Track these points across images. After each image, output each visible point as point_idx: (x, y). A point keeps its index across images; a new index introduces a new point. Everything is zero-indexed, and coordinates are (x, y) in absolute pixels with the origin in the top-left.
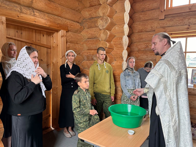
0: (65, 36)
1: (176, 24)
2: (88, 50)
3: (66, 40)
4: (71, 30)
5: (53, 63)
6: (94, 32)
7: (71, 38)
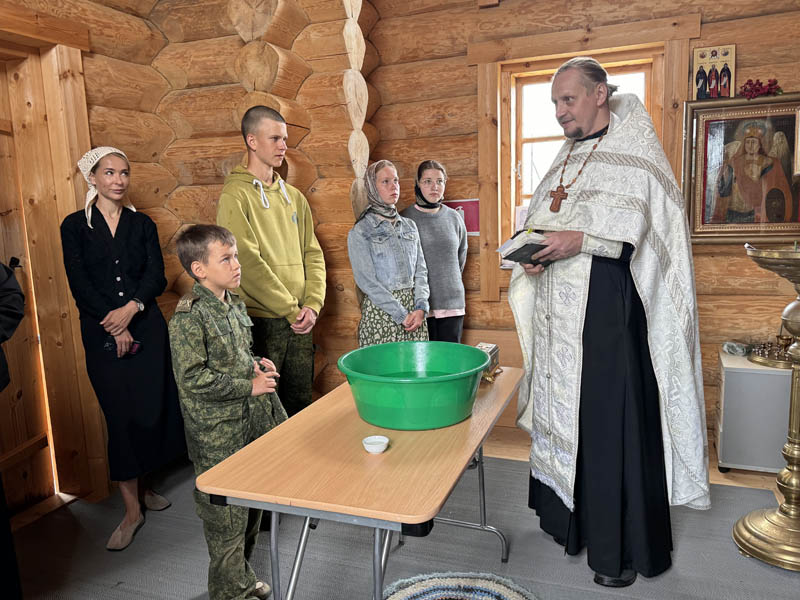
0: (77, 74)
1: (541, 22)
2: (194, 137)
3: (87, 95)
4: (105, 45)
5: (32, 201)
6: (215, 55)
7: (107, 85)
